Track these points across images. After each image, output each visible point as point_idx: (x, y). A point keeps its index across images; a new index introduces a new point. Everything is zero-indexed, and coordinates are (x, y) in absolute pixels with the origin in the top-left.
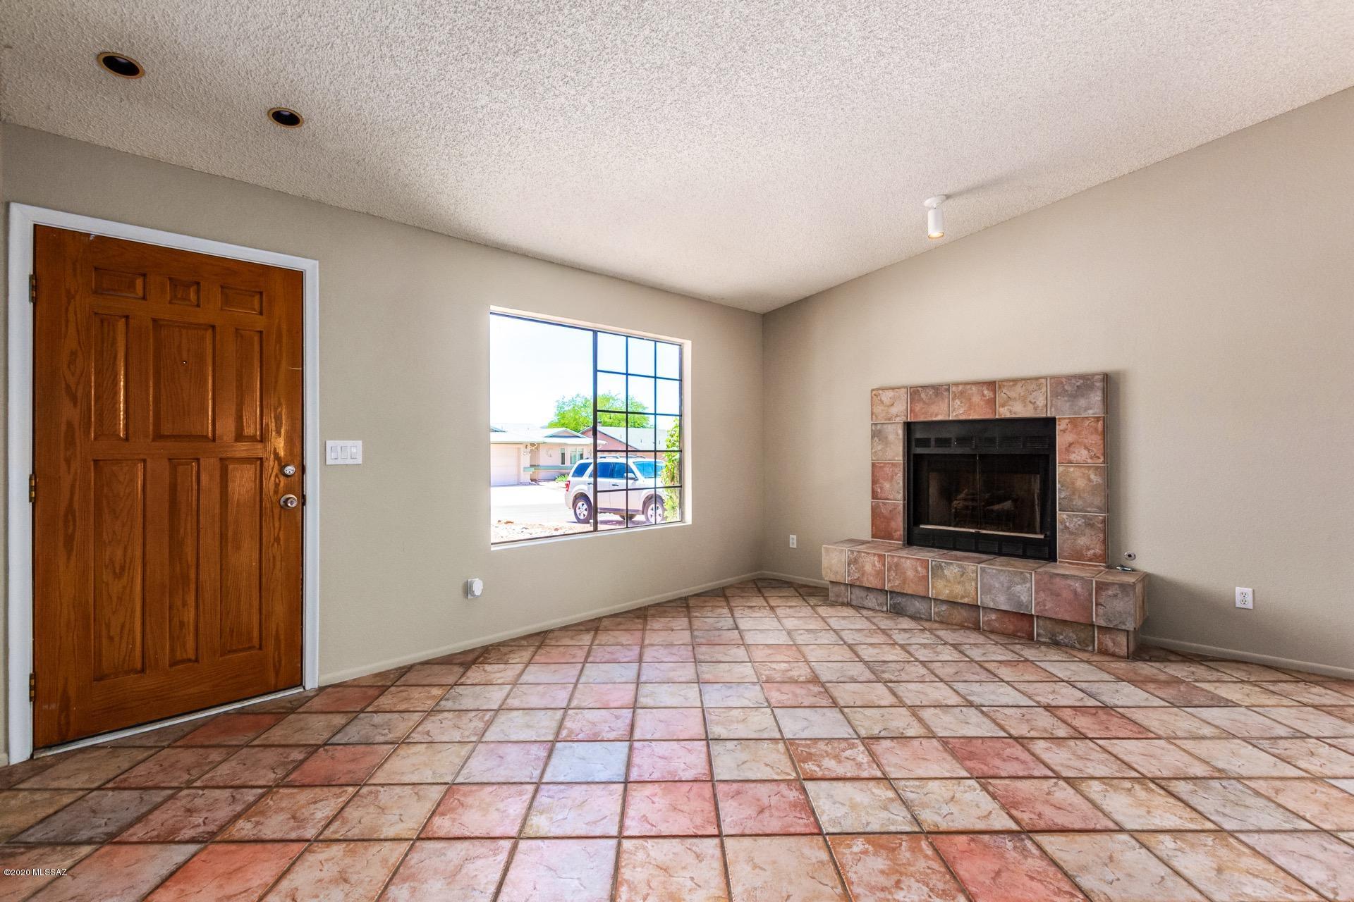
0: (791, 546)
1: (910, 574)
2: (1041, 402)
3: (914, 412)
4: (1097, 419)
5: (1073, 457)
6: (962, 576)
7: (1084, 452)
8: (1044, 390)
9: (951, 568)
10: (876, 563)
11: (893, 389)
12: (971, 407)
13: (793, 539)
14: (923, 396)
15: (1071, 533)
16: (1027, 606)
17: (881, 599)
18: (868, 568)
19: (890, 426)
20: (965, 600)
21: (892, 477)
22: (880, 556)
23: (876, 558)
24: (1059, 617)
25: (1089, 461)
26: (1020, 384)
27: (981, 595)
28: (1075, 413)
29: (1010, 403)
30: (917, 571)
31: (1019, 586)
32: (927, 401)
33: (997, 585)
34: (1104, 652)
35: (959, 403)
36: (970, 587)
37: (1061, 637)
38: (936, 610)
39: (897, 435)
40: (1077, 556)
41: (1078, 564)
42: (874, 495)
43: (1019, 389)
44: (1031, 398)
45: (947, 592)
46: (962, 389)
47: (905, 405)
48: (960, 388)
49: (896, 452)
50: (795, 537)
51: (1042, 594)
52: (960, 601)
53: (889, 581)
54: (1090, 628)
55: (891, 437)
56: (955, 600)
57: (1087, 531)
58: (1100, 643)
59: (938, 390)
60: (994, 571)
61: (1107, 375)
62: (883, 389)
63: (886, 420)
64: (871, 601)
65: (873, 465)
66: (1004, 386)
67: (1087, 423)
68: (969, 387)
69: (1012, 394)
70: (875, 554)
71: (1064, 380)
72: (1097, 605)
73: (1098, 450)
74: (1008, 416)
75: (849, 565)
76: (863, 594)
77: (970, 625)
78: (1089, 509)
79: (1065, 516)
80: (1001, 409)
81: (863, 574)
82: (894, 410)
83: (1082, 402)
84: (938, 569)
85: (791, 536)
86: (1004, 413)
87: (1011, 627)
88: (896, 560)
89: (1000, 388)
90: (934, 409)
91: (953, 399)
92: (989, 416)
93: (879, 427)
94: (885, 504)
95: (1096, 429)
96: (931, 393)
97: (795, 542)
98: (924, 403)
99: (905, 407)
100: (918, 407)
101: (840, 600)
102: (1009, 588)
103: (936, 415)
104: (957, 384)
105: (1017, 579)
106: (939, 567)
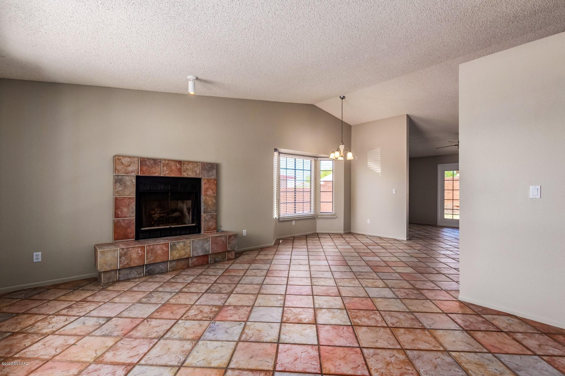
0: (35, 261)
1: (159, 252)
2: (198, 172)
3: (143, 171)
4: (215, 179)
5: (208, 193)
6: (184, 246)
7: (211, 191)
8: (199, 167)
9: (180, 244)
10: (139, 252)
11: (130, 157)
12: (171, 171)
13: (37, 255)
14: (148, 163)
15: (207, 221)
16: (208, 251)
17: (140, 270)
18: (134, 256)
19: (127, 177)
20: (186, 256)
21: (129, 205)
22: (141, 247)
23: (139, 249)
24: (218, 252)
25: (212, 194)
26: (191, 164)
27: (192, 252)
28: (209, 177)
29: (187, 171)
30: (163, 250)
31: (206, 244)
32: (150, 166)
33: (198, 246)
34: (229, 259)
35: (166, 168)
36: (188, 250)
37: (217, 259)
38: (171, 266)
39: (132, 182)
40: (209, 229)
41: (209, 232)
42: (116, 215)
43: (190, 166)
44: (195, 170)
45: (178, 255)
46: (168, 163)
47: (137, 166)
48: (167, 162)
49: (131, 192)
50: (40, 253)
51: (213, 245)
52: (183, 258)
53: (147, 259)
54: (225, 253)
55: (128, 183)
56: (181, 258)
57: (212, 220)
58: (228, 257)
59: (156, 161)
60: (197, 241)
61: (217, 164)
62: (123, 156)
63: (125, 174)
64: (134, 273)
65: (116, 199)
66: (185, 164)
67: (212, 181)
68: (170, 162)
69: (188, 167)
70: (138, 247)
71: (205, 164)
72: (228, 244)
73: (214, 191)
74: (186, 176)
75: (120, 257)
76: (128, 271)
77: (186, 267)
78: (212, 212)
79: (205, 215)
80: (184, 173)
81: (131, 261)
82: (130, 169)
83: (211, 173)
84: (173, 247)
85: (35, 254)
86: (185, 175)
87: (201, 262)
88: (151, 247)
89: (183, 164)
90: (153, 170)
91: (163, 167)
92: (178, 176)
93: (120, 177)
94: (123, 220)
95: (215, 183)
96: (152, 162)
97: (40, 257)
98: (148, 167)
99: (137, 168)
100: (145, 168)
101: (111, 280)
102: (202, 246)
103: (155, 173)
104: (165, 160)
105: (205, 242)
106: (174, 245)
